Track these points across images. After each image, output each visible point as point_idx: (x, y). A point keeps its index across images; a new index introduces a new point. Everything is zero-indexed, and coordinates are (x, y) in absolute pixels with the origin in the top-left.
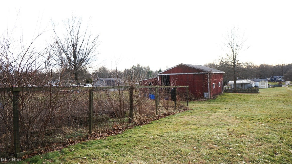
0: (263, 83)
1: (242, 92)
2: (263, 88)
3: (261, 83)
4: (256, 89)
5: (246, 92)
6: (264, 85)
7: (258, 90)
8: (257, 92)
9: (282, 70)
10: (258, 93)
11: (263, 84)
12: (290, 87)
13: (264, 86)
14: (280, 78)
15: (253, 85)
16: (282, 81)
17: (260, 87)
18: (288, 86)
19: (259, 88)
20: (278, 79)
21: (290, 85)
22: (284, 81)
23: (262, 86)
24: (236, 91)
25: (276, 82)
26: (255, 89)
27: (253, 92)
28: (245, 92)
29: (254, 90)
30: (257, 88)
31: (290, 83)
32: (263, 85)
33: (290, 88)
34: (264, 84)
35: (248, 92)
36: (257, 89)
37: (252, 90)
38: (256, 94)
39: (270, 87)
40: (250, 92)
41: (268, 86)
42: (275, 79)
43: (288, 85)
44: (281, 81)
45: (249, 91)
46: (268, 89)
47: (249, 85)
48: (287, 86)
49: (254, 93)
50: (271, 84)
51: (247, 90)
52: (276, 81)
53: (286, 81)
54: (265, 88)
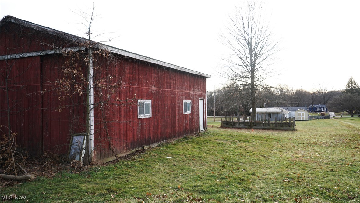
0: (301, 113)
1: (262, 127)
2: (301, 120)
3: (298, 113)
4: (290, 122)
5: (271, 127)
7: (294, 125)
8: (292, 128)
9: (324, 98)
10: (294, 130)
11: (301, 115)
12: (338, 119)
13: (303, 118)
14: (321, 107)
15: (287, 116)
16: (324, 111)
17: (297, 119)
19: (296, 121)
20: (319, 109)
21: (335, 117)
22: (327, 112)
23: (300, 118)
24: (252, 125)
25: (316, 113)
26: (288, 122)
27: (284, 127)
28: (268, 127)
29: (286, 124)
30: (292, 120)
31: (335, 114)
32: (301, 116)
33: (343, 121)
34: (303, 114)
35: (275, 128)
36: (292, 122)
37: (282, 125)
38: (290, 133)
39: (311, 120)
40: (278, 127)
42: (315, 108)
44: (322, 111)
45: (276, 126)
46: (310, 122)
47: (280, 116)
48: (332, 118)
49: (285, 130)
50: (311, 114)
51: (273, 123)
52: (316, 111)
53: (329, 112)
54: (305, 120)
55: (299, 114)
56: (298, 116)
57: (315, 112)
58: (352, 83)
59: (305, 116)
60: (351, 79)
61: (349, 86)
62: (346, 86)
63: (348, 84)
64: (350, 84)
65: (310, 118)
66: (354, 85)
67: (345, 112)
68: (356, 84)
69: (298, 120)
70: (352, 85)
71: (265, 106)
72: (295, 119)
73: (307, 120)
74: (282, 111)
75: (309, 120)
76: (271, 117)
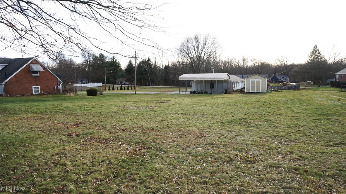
0: (256, 80)
2: (255, 91)
3: (251, 80)
6: (257, 85)
11: (256, 83)
13: (258, 88)
16: (285, 82)
17: (249, 90)
20: (281, 79)
22: (288, 82)
23: (253, 88)
32: (255, 86)
34: (258, 83)
39: (271, 91)
41: (267, 88)
42: (277, 79)
44: (283, 82)
47: (225, 84)
50: (273, 84)
52: (278, 82)
53: (290, 83)
54: (260, 92)
55: (253, 83)
56: (250, 86)
58: (316, 52)
59: (261, 86)
60: (316, 47)
61: (312, 56)
62: (310, 56)
63: (312, 53)
64: (314, 53)
65: (270, 89)
66: (318, 53)
68: (320, 52)
69: (250, 92)
70: (316, 54)
71: (213, 72)
72: (246, 91)
73: (264, 92)
74: (228, 78)
75: (267, 92)
76: (213, 88)
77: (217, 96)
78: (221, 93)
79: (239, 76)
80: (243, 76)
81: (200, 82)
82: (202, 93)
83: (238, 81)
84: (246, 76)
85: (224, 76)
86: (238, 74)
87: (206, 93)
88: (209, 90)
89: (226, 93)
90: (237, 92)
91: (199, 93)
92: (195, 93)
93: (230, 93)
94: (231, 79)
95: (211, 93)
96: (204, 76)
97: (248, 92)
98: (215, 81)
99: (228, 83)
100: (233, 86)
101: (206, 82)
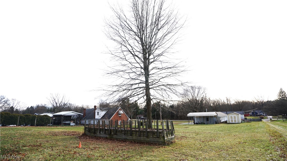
0: (233, 116)
2: (234, 122)
6: (234, 118)
9: (263, 105)
12: (274, 121)
14: (261, 112)
16: (263, 115)
18: (271, 121)
20: (260, 113)
22: (266, 116)
23: (232, 120)
25: (257, 117)
31: (272, 117)
32: (233, 119)
34: (235, 117)
42: (257, 113)
43: (271, 119)
47: (215, 119)
48: (269, 120)
50: (253, 117)
53: (268, 116)
54: (237, 122)
55: (231, 117)
56: (230, 119)
57: (256, 115)
58: (282, 93)
59: (236, 119)
60: (281, 89)
61: (280, 96)
62: (278, 96)
63: (279, 94)
64: (281, 94)
65: (244, 121)
66: (284, 94)
67: (281, 116)
68: (285, 93)
69: (231, 122)
70: (283, 94)
71: (207, 111)
72: (228, 122)
73: (239, 123)
74: (217, 115)
75: (241, 123)
76: (208, 121)
77: (211, 125)
78: (213, 123)
79: (224, 112)
80: (227, 113)
81: (200, 117)
82: (202, 124)
83: (223, 116)
84: (229, 112)
85: (213, 114)
86: (224, 111)
87: (204, 124)
88: (205, 122)
89: (216, 123)
90: (223, 123)
91: (200, 124)
92: (197, 124)
93: (218, 123)
94: (218, 115)
95: (207, 124)
96: (202, 114)
97: (229, 122)
98: (209, 117)
99: (217, 118)
100: (220, 120)
101: (204, 117)
